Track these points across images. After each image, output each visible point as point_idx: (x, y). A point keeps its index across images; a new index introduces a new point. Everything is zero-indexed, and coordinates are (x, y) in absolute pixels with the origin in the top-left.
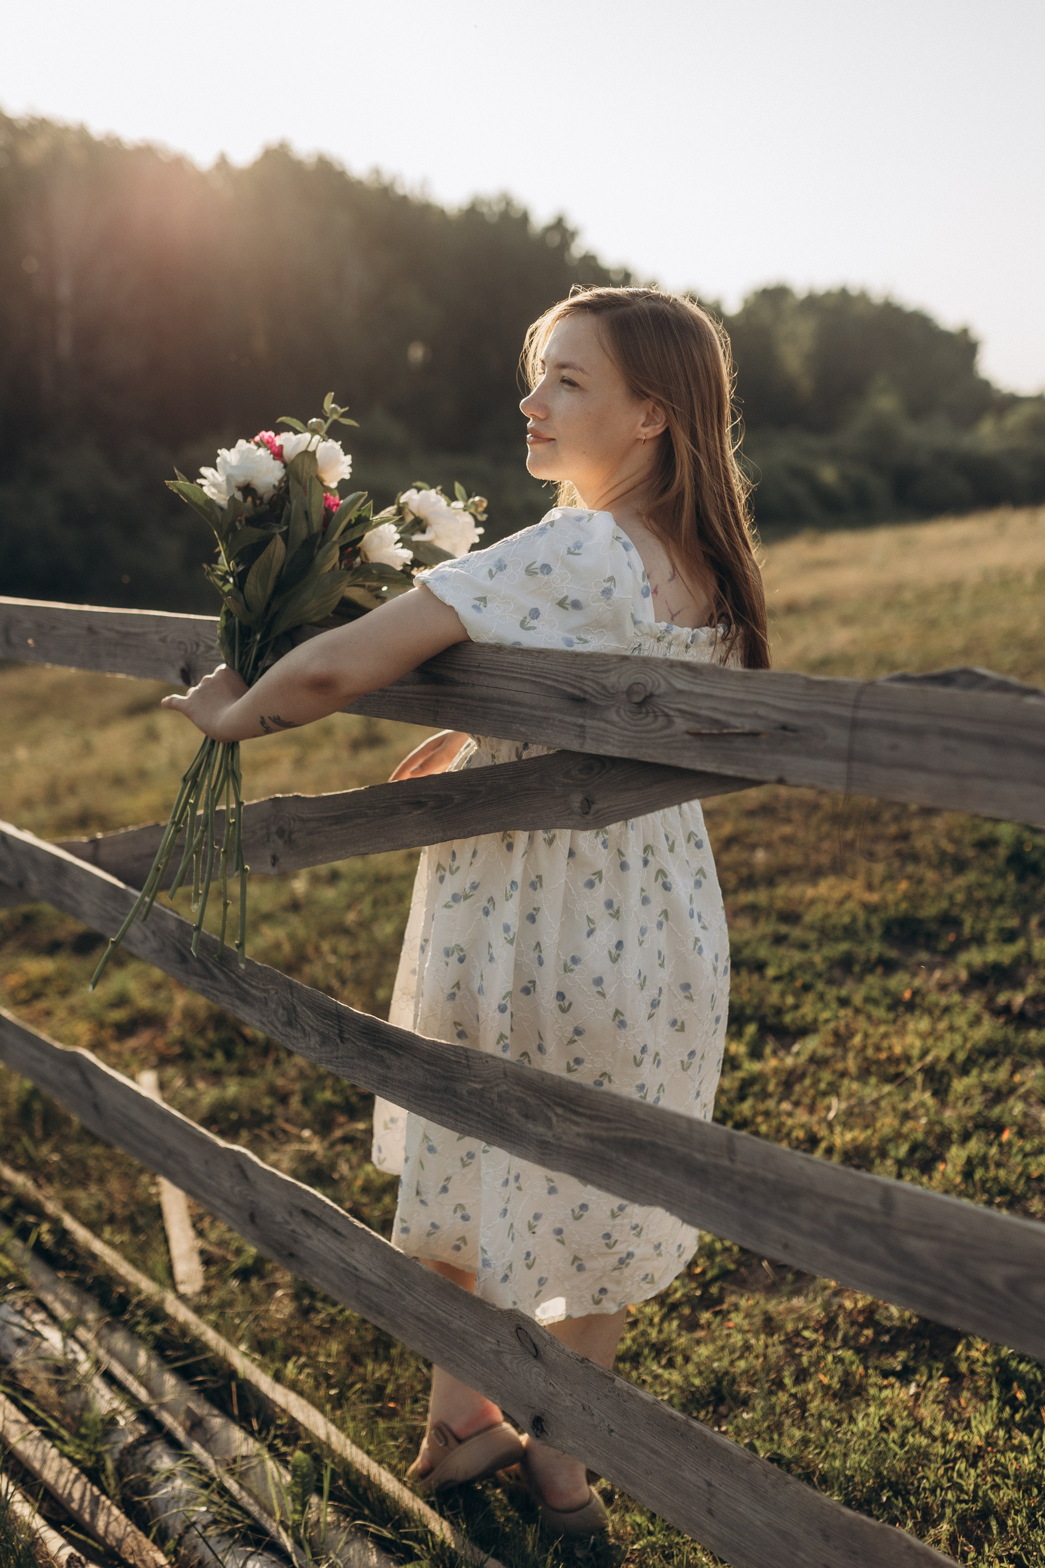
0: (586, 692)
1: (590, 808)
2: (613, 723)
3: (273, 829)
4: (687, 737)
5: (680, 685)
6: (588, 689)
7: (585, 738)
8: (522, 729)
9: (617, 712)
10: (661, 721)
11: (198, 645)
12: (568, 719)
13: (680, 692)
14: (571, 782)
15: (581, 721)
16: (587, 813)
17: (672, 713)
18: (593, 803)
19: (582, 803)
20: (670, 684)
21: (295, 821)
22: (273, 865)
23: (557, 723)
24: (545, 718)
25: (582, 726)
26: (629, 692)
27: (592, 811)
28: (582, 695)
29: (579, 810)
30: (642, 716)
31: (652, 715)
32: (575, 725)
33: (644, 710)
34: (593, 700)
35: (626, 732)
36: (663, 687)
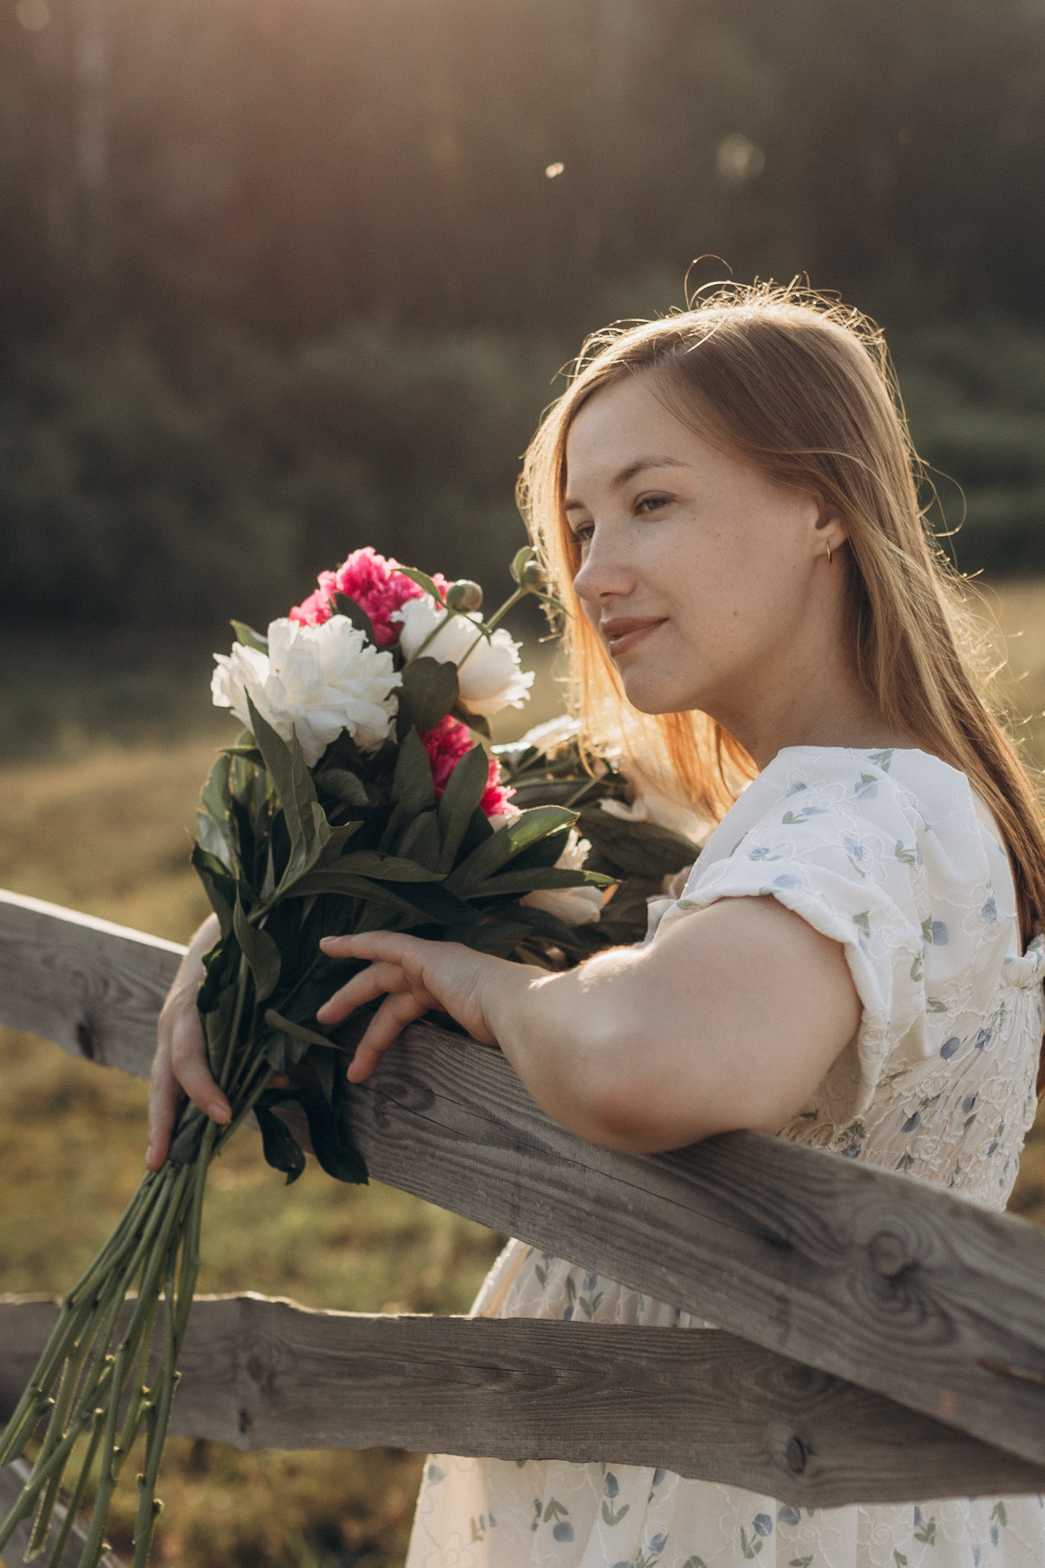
0: (790, 1229)
1: (804, 1461)
2: (843, 1309)
3: (244, 1359)
4: (983, 1372)
5: (972, 1258)
6: (795, 1224)
7: (787, 1326)
8: (672, 1280)
9: (851, 1286)
10: (933, 1326)
11: (106, 984)
12: (758, 1278)
13: (972, 1274)
14: (770, 1396)
15: (780, 1288)
16: (799, 1471)
17: (954, 1313)
18: (811, 1452)
19: (789, 1447)
20: (951, 1251)
21: (279, 1351)
22: (243, 1429)
23: (735, 1281)
24: (716, 1267)
25: (782, 1300)
26: (873, 1250)
27: (809, 1469)
28: (783, 1234)
29: (785, 1460)
30: (897, 1305)
31: (914, 1307)
32: (770, 1293)
33: (901, 1294)
34: (804, 1250)
35: (864, 1332)
36: (936, 1258)
